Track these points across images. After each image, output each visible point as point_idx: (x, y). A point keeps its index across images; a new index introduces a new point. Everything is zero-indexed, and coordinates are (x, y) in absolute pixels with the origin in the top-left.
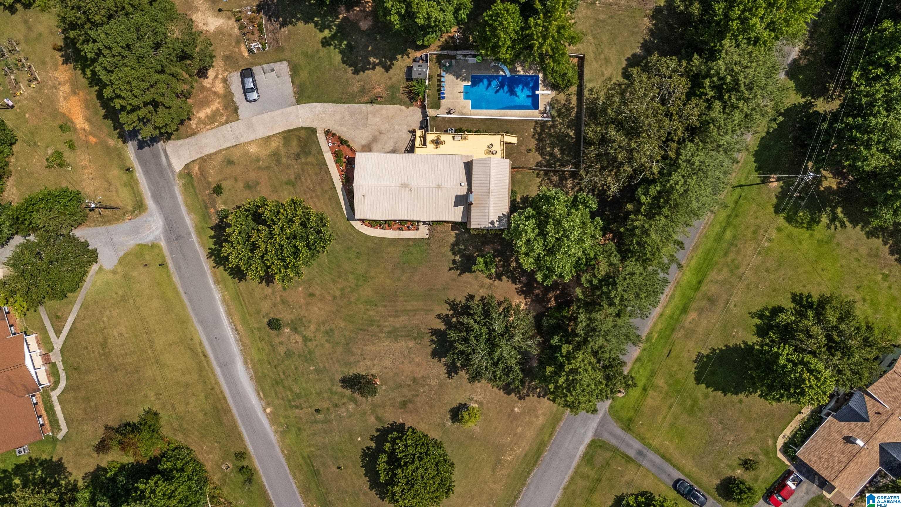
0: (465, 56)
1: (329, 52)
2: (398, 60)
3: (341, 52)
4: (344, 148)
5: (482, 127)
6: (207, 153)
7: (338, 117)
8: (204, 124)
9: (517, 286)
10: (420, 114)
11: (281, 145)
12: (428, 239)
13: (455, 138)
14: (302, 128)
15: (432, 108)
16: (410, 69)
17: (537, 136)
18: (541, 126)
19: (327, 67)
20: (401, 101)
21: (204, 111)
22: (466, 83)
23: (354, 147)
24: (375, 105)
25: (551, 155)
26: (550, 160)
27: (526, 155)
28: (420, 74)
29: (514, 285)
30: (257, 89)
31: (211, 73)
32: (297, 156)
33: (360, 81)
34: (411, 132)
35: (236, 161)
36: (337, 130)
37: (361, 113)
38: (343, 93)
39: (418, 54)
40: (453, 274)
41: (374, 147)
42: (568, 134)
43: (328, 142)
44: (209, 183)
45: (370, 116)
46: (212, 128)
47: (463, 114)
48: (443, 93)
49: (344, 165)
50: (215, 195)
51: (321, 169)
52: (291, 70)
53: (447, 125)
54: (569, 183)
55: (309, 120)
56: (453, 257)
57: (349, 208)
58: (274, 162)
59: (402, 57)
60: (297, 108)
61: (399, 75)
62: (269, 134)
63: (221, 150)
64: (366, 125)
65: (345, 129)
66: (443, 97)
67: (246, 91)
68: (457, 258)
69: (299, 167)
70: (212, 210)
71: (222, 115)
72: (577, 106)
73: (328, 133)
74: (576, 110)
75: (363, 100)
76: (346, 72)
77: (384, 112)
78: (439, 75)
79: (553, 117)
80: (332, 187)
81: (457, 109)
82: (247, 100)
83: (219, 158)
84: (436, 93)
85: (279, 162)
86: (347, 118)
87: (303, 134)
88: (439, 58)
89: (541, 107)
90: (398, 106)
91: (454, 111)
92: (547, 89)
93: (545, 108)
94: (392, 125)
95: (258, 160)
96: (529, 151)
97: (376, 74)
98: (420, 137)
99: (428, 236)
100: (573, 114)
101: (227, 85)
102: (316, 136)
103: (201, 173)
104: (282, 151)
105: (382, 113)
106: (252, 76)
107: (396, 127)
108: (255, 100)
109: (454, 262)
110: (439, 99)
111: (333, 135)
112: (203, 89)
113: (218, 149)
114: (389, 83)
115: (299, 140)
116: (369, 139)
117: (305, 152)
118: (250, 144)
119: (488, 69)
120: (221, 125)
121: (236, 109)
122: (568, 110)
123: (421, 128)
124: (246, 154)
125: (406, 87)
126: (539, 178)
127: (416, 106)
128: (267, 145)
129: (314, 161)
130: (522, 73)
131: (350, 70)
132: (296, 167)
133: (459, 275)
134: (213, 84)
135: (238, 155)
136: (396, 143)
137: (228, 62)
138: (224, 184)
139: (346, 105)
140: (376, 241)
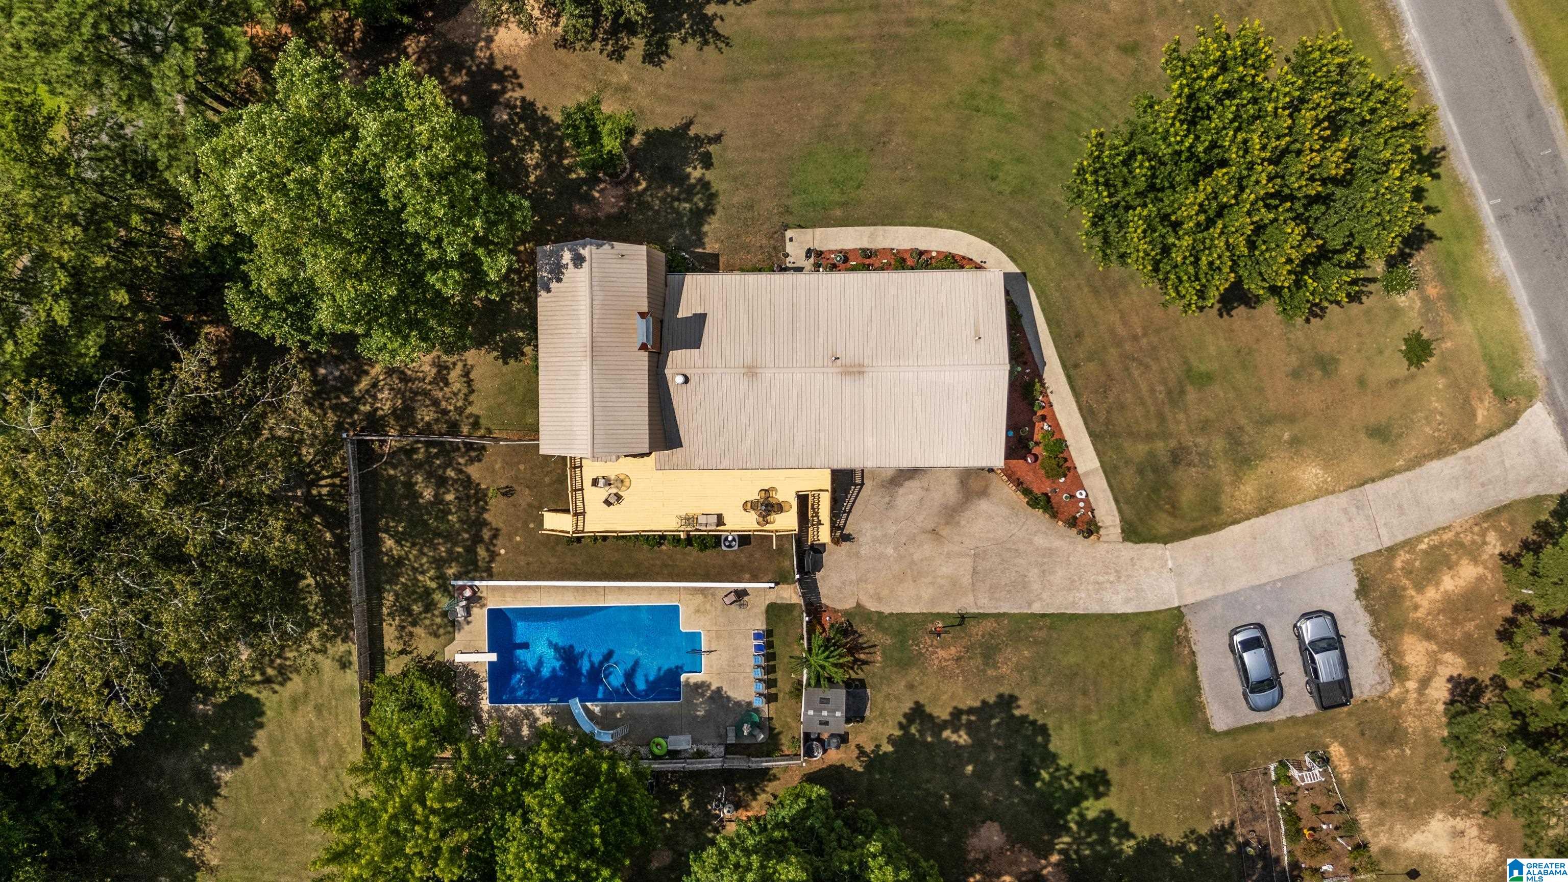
0: (700, 755)
1: (1090, 759)
2: (891, 740)
3: (1054, 757)
4: (1042, 486)
5: (644, 554)
6: (1450, 460)
7: (1059, 576)
8: (1462, 545)
9: (518, 94)
10: (823, 589)
11: (1227, 489)
12: (786, 227)
13: (714, 519)
14: (1166, 540)
15: (790, 608)
16: (855, 714)
17: (486, 534)
18: (475, 562)
19: (1095, 717)
20: (878, 625)
21: (1462, 583)
22: (694, 678)
23: (1009, 491)
24: (953, 611)
25: (442, 482)
26: (445, 467)
27: (516, 479)
28: (824, 701)
29: (529, 98)
30: (1303, 648)
31: (1440, 691)
32: (1177, 457)
33: (999, 679)
34: (848, 538)
35: (1362, 437)
36: (1062, 537)
37: (993, 589)
38: (1046, 643)
39: (834, 756)
40: (708, 126)
41: (949, 491)
42: (398, 542)
43: (1087, 500)
44: (1444, 371)
45: (966, 580)
46: (1435, 532)
47: (702, 591)
48: (758, 648)
49: (1038, 437)
50: (1425, 335)
51: (1108, 422)
52: (1201, 708)
53: (743, 559)
54: (386, 402)
55: (1147, 564)
56: (709, 175)
57: (1021, 310)
58: (1246, 439)
59: (878, 747)
60: (1181, 597)
61: (887, 697)
62: (1262, 519)
63: (1408, 469)
64: (978, 555)
65: (1040, 541)
66: (757, 636)
67: (1334, 643)
68: (696, 173)
69: (1172, 426)
70: (1432, 291)
71: (1408, 571)
72: (381, 621)
73: (1090, 529)
74: (385, 611)
75: (989, 625)
76: (1040, 704)
77: (927, 593)
78: (771, 699)
79: (444, 588)
80: (1072, 372)
81: (719, 604)
82: (1331, 615)
83: (1413, 444)
84: (779, 648)
85: (1234, 438)
86: (1033, 574)
87: (1163, 524)
88: (771, 747)
89: (480, 616)
90: (887, 610)
91: (728, 601)
92: (465, 666)
93: (469, 614)
94: (901, 557)
95: (1295, 442)
96: (508, 492)
97: (952, 697)
98: (820, 523)
99: (789, 234)
100: (389, 598)
101: (1389, 660)
102: (1122, 520)
103: (1467, 400)
104: (1223, 471)
105: (931, 590)
106: (1318, 687)
107: (890, 551)
108: (1307, 616)
109: (707, 162)
110: (769, 633)
111: (1072, 522)
112: (1465, 648)
113: (1418, 470)
114: (914, 674)
115: (1173, 507)
116: (968, 514)
117: (1155, 470)
118: (1319, 490)
119: (632, 718)
120: (1409, 544)
121: (1363, 591)
122: (406, 610)
123: (819, 549)
124: (1329, 461)
125: (865, 663)
126: (471, 415)
127: (836, 611)
128: (1268, 487)
129: (1127, 444)
130: (538, 710)
131: (1025, 708)
132: (1183, 427)
133: (691, 123)
134: (1435, 661)
135: (1355, 457)
136: (890, 505)
137: (1389, 726)
138: (1399, 367)
139: (1037, 608)
140: (940, 214)
